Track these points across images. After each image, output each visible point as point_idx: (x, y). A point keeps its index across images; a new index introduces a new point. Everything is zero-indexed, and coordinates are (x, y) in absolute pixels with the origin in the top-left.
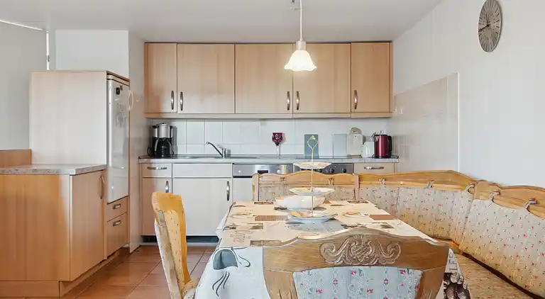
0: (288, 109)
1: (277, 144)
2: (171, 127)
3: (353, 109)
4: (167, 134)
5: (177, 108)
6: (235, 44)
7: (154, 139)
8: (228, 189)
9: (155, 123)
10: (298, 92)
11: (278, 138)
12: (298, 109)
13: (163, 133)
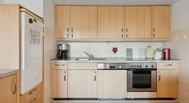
0: (122, 37)
1: (115, 53)
2: (67, 45)
3: (153, 37)
4: (66, 48)
5: (70, 36)
6: (97, 6)
7: (60, 50)
8: (95, 75)
9: (60, 43)
10: (127, 29)
11: (115, 50)
12: (127, 37)
13: (64, 48)
